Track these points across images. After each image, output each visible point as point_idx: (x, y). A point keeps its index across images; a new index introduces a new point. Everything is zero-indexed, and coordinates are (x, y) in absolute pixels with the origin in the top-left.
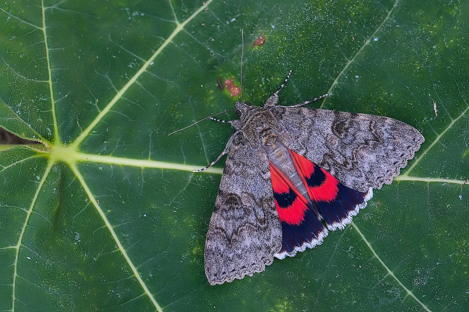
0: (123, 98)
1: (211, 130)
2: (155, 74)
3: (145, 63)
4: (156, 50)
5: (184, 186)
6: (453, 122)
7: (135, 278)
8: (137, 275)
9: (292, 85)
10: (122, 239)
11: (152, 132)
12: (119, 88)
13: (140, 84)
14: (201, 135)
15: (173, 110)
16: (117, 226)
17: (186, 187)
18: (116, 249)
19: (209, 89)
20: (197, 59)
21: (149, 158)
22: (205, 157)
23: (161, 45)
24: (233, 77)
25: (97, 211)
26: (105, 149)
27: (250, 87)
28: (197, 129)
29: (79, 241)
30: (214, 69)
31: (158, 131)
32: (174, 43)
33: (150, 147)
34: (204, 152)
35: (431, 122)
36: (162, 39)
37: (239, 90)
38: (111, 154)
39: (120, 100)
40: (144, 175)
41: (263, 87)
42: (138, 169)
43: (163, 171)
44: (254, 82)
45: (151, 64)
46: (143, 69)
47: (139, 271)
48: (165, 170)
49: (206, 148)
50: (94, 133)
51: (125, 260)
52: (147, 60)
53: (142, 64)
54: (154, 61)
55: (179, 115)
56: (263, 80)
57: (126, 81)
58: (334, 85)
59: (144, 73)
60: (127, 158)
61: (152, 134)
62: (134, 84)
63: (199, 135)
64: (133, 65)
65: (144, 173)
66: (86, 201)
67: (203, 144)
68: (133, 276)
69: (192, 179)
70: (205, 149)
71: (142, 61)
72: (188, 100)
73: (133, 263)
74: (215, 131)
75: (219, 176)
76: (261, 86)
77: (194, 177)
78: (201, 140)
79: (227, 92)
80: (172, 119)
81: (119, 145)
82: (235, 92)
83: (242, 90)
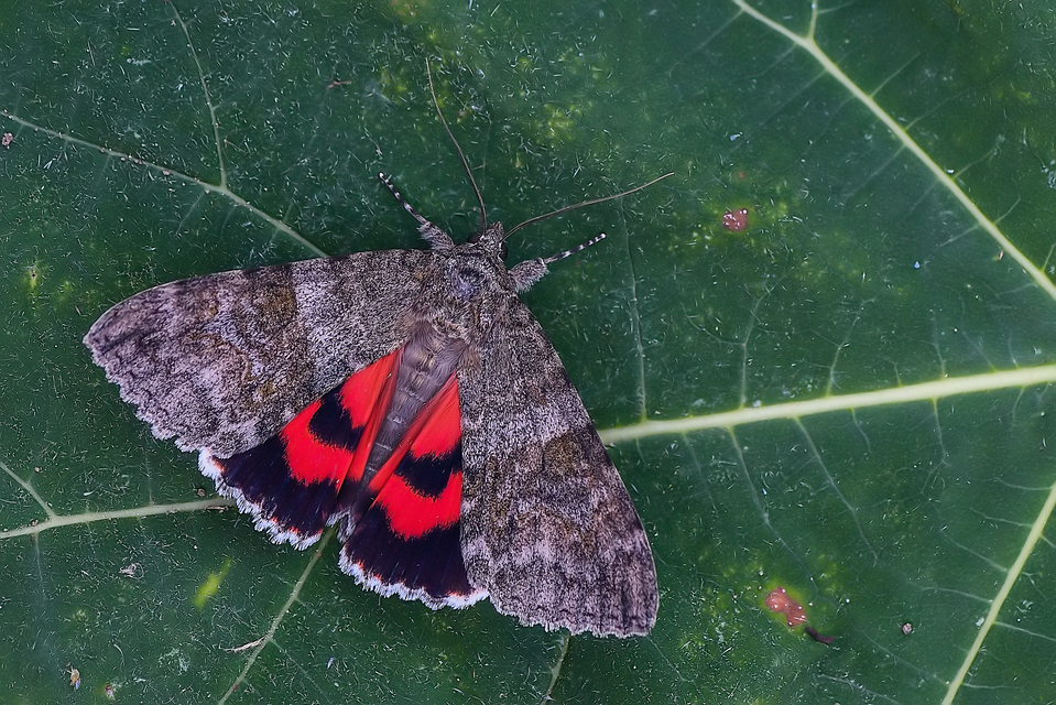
0: (1028, 525)
1: (811, 498)
2: (968, 598)
3: (997, 619)
4: (979, 655)
5: (841, 355)
7: (903, 124)
8: (899, 132)
10: (953, 203)
11: (943, 461)
12: (1040, 545)
13: (997, 566)
14: (831, 480)
15: (908, 523)
16: (970, 230)
17: (837, 354)
18: (960, 177)
20: (881, 655)
21: (935, 403)
22: (811, 436)
23: (970, 670)
24: (790, 630)
25: (1024, 252)
26: (1039, 397)
27: (746, 615)
28: (842, 492)
29: (1046, 170)
31: (929, 467)
32: (941, 681)
33: (939, 428)
34: (815, 444)
36: (971, 683)
37: (770, 605)
38: (1022, 392)
39: (1033, 517)
40: (937, 358)
41: (717, 623)
42: (956, 370)
43: (896, 379)
44: (738, 628)
45: (982, 620)
46: (996, 604)
47: (897, 143)
48: (894, 384)
49: (813, 454)
51: (933, 157)
52: (993, 628)
53: (1002, 614)
54: (977, 629)
55: (892, 515)
56: (721, 637)
57: (1028, 566)
58: (559, 665)
59: (993, 595)
60: (986, 391)
61: (940, 456)
62: (1009, 563)
63: (836, 481)
64: (1023, 607)
65: (939, 363)
66: (1053, 269)
67: (821, 462)
68: (908, 128)
69: (827, 376)
70: (815, 451)
71: (1004, 622)
72: (880, 557)
73: (914, 156)
75: (770, 399)
76: (723, 624)
77: (824, 384)
78: (829, 469)
79: (797, 595)
80: (905, 502)
81: (1011, 415)
82: (778, 599)
83: (764, 606)
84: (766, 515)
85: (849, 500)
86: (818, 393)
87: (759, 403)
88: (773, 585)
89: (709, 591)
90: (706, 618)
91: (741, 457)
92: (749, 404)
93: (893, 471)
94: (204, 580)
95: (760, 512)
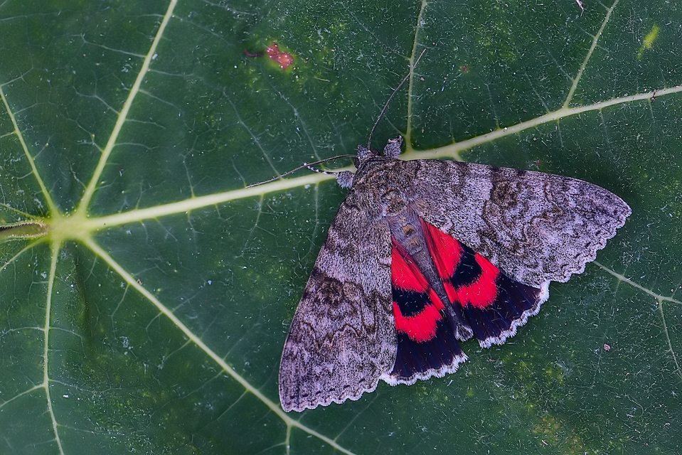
0: (128, 120)
1: (269, 128)
2: (163, 71)
3: (144, 58)
4: (155, 35)
5: (255, 221)
6: (610, 11)
7: (225, 373)
8: (227, 368)
9: (363, 29)
10: (190, 324)
11: (185, 157)
12: (119, 108)
13: (146, 93)
14: (256, 140)
15: (205, 116)
16: (177, 307)
17: (258, 221)
18: (186, 341)
19: (247, 67)
20: (217, 30)
21: (193, 194)
22: (271, 168)
23: (159, 25)
24: (276, 41)
25: (142, 295)
26: (125, 203)
27: (305, 49)
28: (248, 133)
29: (130, 348)
30: (245, 36)
31: (194, 152)
32: (178, 17)
33: (189, 179)
34: (268, 163)
35: (578, 21)
36: (158, 17)
37: (290, 57)
38: (137, 206)
39: (125, 125)
40: (193, 223)
41: (322, 42)
42: (181, 217)
43: (219, 208)
44: (309, 40)
45: (154, 58)
46: (145, 68)
47: (227, 361)
48: (220, 205)
49: (269, 156)
50: (104, 185)
51: (204, 353)
52: (146, 53)
53: (141, 62)
54: (157, 51)
55: (216, 120)
56: (319, 33)
57: (125, 94)
58: (423, 8)
59: (148, 74)
60: (161, 205)
61: (187, 160)
62: (138, 95)
63: (253, 140)
64: (128, 68)
65: (191, 220)
66: (122, 286)
67: (263, 151)
68: (222, 371)
69: (263, 207)
70: (267, 158)
71: (139, 58)
72: (222, 94)
73: (217, 354)
74: (273, 127)
75: (299, 190)
76: (319, 42)
77: (265, 202)
78: (258, 147)
79: (273, 65)
80: (208, 129)
81: (143, 190)
82: (284, 61)
83: (294, 56)
84: (296, 114)
85: (244, 128)
86: (268, 196)
87: (306, 187)
88: (289, 71)
89: (330, 63)
90: (330, 46)
91: (315, 151)
92: (312, 186)
93: (217, 148)
94: (654, 44)
95: (300, 116)
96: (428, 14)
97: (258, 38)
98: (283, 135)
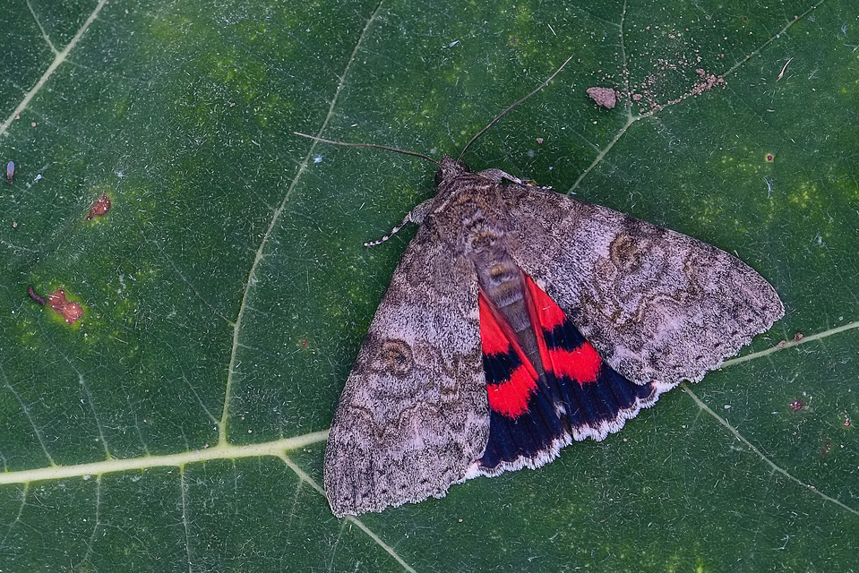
1: (44, 396)
5: (16, 513)
9: (180, 278)
14: (26, 410)
17: (20, 514)
22: (42, 448)
24: (63, 286)
27: (100, 299)
28: (16, 400)
30: (21, 278)
34: (38, 441)
37: (79, 308)
41: (124, 293)
44: (106, 288)
49: (40, 432)
56: (121, 280)
58: (257, 261)
63: (22, 409)
67: (35, 426)
69: (27, 497)
70: (39, 435)
74: (50, 396)
75: (76, 480)
76: (119, 292)
77: (30, 492)
78: (28, 420)
79: (56, 317)
82: (72, 313)
83: (85, 307)
84: (81, 382)
85: (11, 393)
86: (34, 484)
87: (85, 478)
88: (76, 326)
89: (130, 320)
90: (134, 296)
91: (101, 433)
92: (93, 477)
95: (87, 385)
96: (263, 269)
97: (40, 280)
98: (61, 407)
